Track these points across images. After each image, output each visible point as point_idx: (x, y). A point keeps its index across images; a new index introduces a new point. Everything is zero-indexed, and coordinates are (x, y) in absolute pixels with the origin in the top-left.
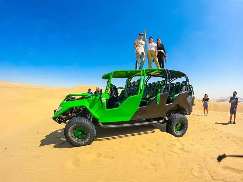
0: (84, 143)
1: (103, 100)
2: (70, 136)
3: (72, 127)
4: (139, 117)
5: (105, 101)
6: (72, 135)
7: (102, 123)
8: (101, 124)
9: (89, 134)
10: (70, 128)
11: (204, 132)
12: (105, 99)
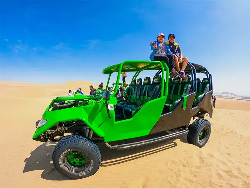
0: (85, 174)
1: (110, 107)
2: (62, 165)
3: (64, 153)
4: (160, 129)
5: (113, 109)
6: (65, 164)
7: (109, 143)
8: (108, 145)
9: (92, 161)
10: (62, 155)
11: (224, 137)
12: (112, 105)
